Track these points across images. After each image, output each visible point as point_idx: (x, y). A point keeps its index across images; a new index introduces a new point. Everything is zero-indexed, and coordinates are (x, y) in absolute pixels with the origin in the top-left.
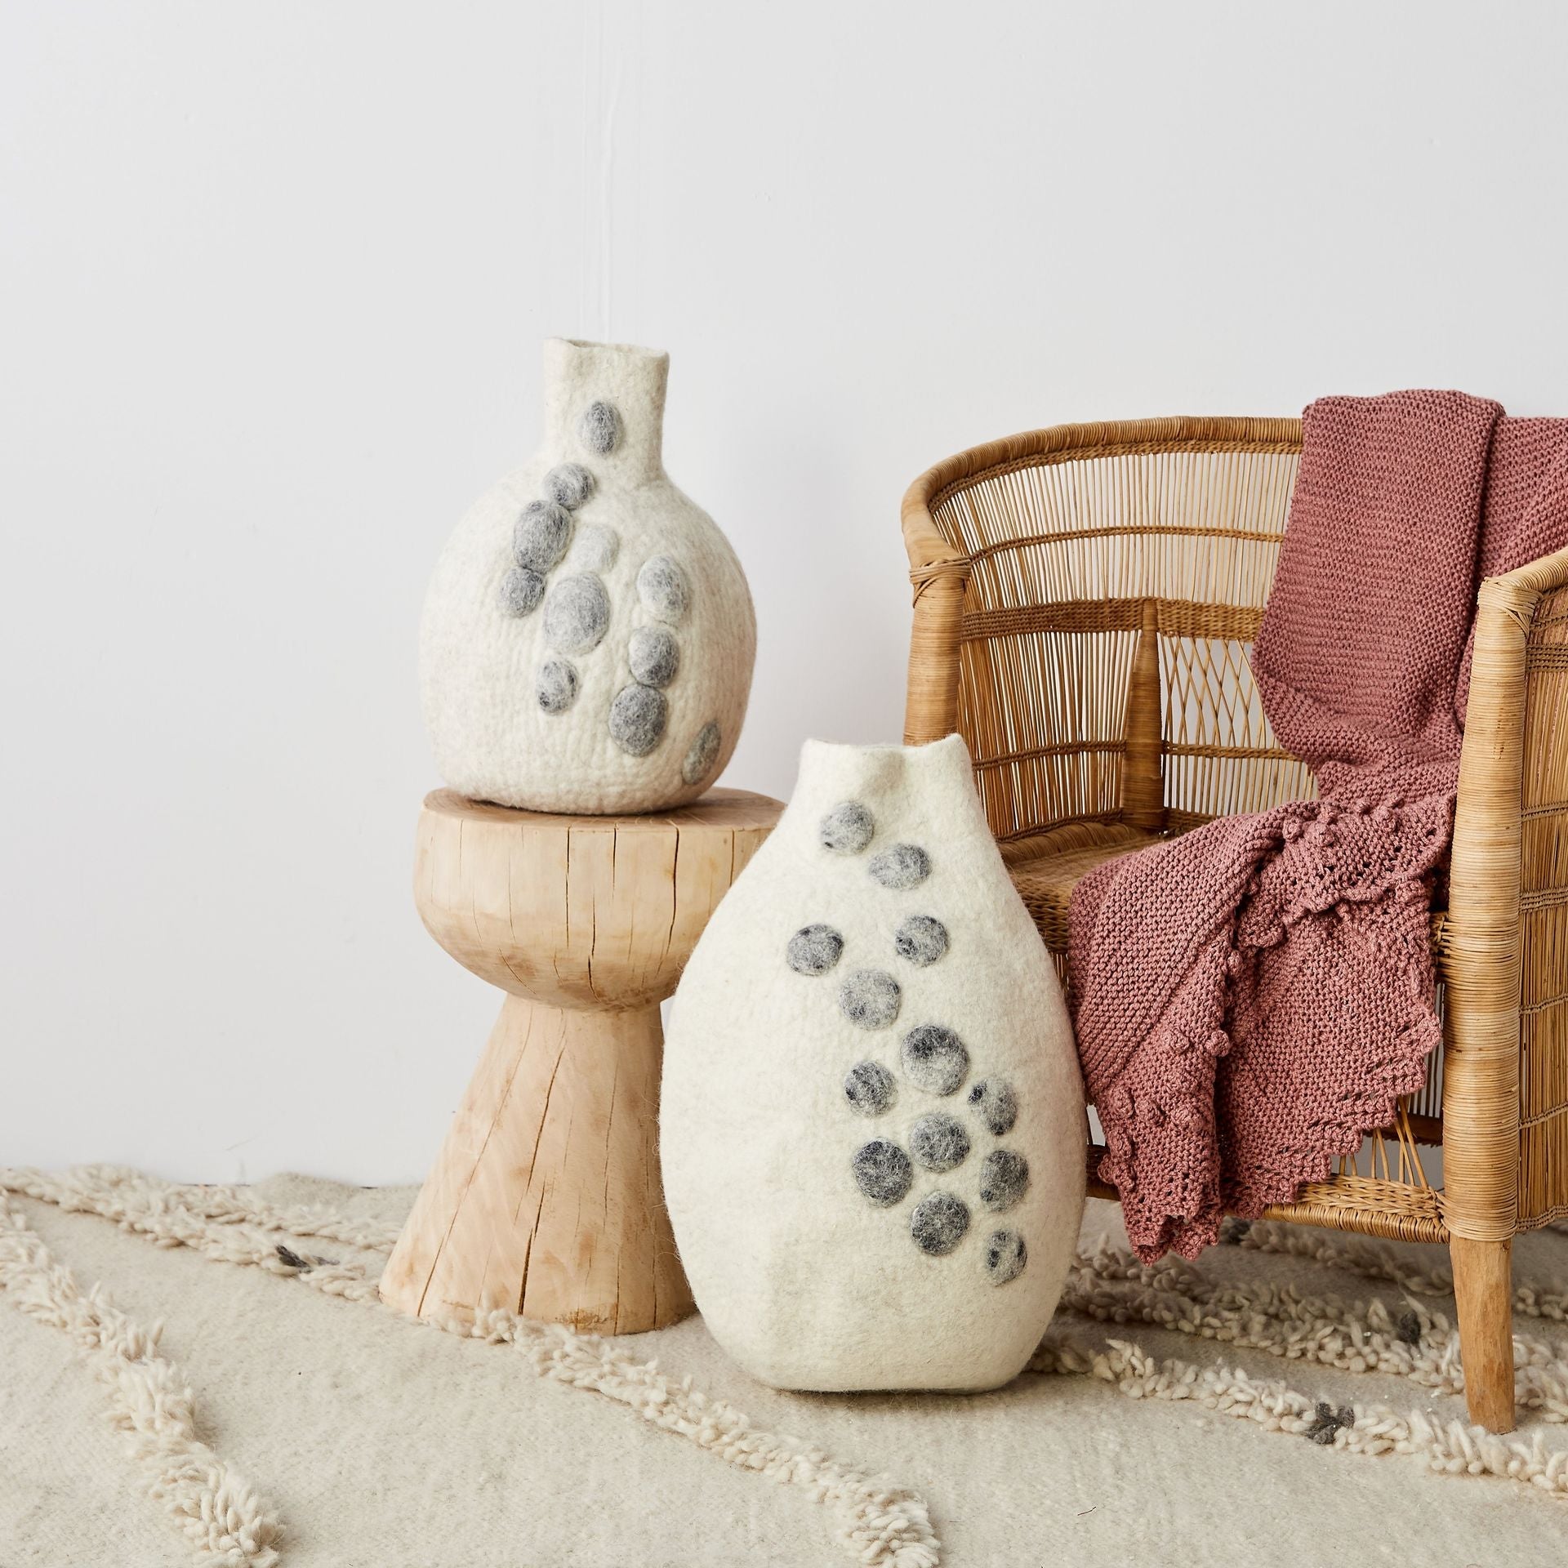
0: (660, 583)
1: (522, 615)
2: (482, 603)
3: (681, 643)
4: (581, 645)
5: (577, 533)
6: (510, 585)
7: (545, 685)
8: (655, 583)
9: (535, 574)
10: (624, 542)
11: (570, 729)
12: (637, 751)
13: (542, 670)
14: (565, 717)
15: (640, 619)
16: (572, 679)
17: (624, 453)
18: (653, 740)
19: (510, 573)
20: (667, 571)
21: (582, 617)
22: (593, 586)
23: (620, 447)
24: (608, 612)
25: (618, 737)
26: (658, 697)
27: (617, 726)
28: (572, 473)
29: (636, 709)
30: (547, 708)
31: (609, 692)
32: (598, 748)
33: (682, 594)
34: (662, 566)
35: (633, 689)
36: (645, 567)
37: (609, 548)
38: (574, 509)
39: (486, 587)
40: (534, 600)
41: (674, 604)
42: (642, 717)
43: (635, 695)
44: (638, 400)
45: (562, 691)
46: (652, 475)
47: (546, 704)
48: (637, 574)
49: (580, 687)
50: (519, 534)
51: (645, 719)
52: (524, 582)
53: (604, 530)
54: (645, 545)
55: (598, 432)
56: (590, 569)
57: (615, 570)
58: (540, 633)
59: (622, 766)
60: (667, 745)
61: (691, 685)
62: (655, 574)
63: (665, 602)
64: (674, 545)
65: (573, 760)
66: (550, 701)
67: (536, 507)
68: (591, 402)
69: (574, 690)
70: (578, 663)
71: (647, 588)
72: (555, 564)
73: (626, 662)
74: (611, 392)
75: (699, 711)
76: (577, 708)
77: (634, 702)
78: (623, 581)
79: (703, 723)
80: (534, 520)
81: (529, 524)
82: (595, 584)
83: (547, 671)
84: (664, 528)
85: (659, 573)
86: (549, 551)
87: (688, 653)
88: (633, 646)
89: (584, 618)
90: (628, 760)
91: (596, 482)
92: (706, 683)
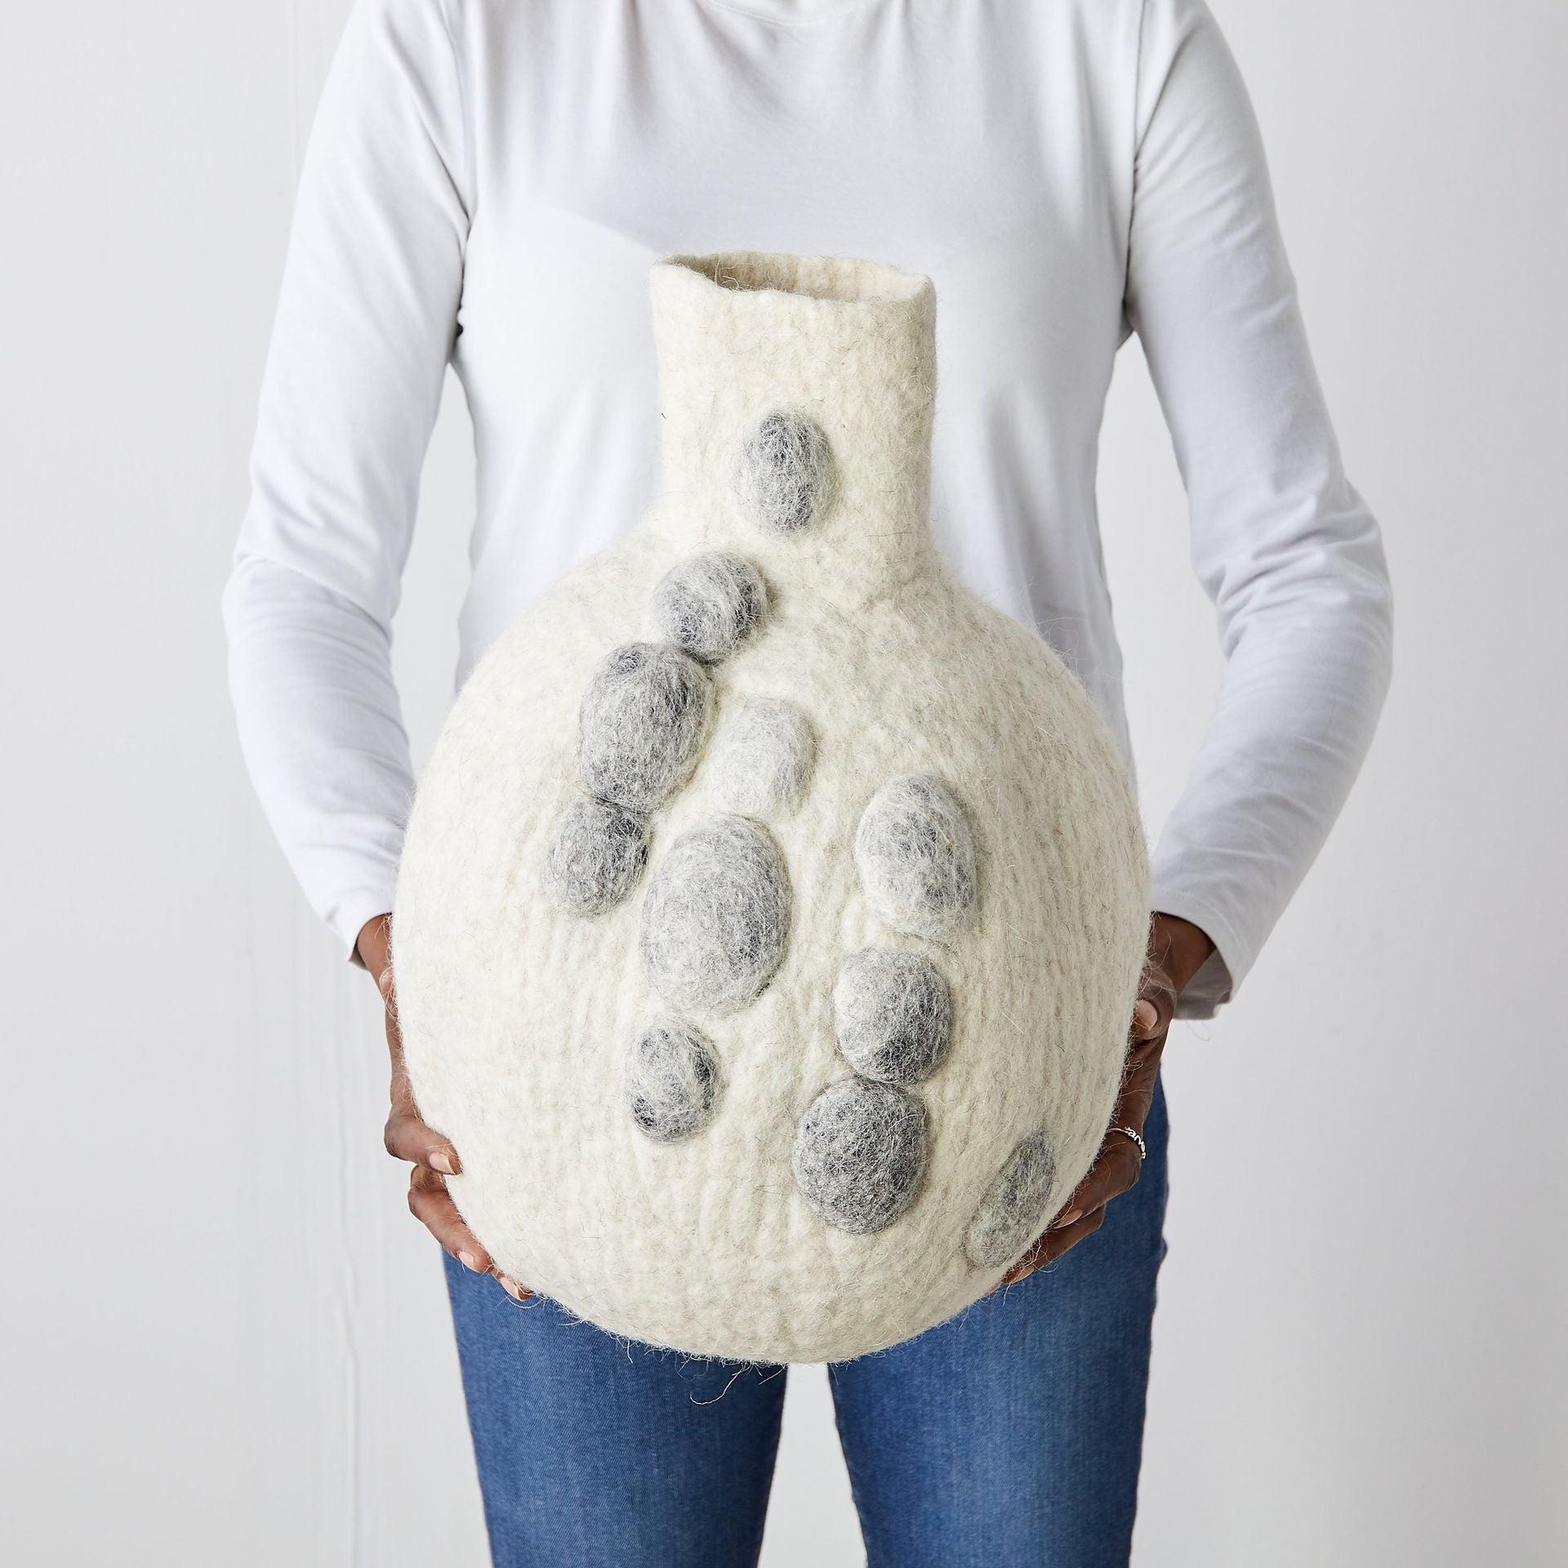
0: (907, 847)
1: (595, 912)
2: (511, 879)
3: (956, 980)
4: (723, 996)
5: (723, 718)
6: (568, 844)
7: (645, 1082)
8: (895, 847)
9: (627, 815)
10: (827, 746)
11: (702, 1178)
12: (856, 1226)
13: (637, 1048)
14: (691, 1150)
15: (860, 930)
16: (706, 1070)
17: (838, 526)
18: (893, 1201)
19: (570, 811)
20: (923, 818)
21: (726, 932)
22: (752, 856)
23: (829, 511)
24: (788, 916)
25: (812, 1196)
26: (902, 1107)
27: (810, 1172)
28: (718, 578)
29: (851, 1137)
30: (652, 1131)
31: (789, 1095)
32: (771, 1216)
33: (959, 869)
34: (913, 804)
35: (844, 1093)
36: (873, 808)
37: (793, 762)
38: (715, 663)
39: (521, 842)
40: (622, 878)
41: (938, 894)
42: (867, 1153)
43: (849, 1106)
44: (867, 401)
45: (683, 1098)
46: (907, 571)
47: (648, 1122)
48: (855, 823)
49: (724, 1087)
50: (589, 723)
51: (872, 1154)
52: (599, 837)
53: (784, 717)
54: (877, 749)
55: (775, 486)
56: (749, 811)
57: (807, 812)
58: (634, 957)
59: (824, 1251)
60: (929, 1203)
61: (982, 1071)
62: (896, 826)
63: (918, 892)
64: (946, 747)
65: (714, 1238)
66: (657, 1117)
67: (630, 660)
68: (761, 413)
69: (708, 1093)
70: (719, 1031)
71: (876, 859)
72: (671, 792)
73: (829, 1030)
74: (806, 388)
75: (1002, 1124)
76: (718, 1130)
77: (847, 1122)
78: (824, 840)
79: (1010, 1147)
80: (621, 693)
81: (611, 703)
82: (757, 851)
83: (649, 1051)
84: (924, 702)
85: (904, 822)
86: (656, 763)
87: (975, 1001)
88: (843, 994)
89: (731, 934)
90: (841, 1242)
91: (772, 595)
92: (1018, 1062)
